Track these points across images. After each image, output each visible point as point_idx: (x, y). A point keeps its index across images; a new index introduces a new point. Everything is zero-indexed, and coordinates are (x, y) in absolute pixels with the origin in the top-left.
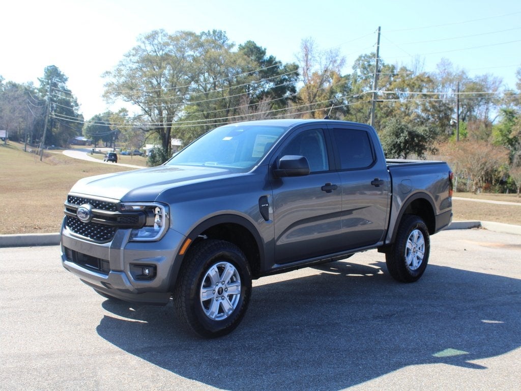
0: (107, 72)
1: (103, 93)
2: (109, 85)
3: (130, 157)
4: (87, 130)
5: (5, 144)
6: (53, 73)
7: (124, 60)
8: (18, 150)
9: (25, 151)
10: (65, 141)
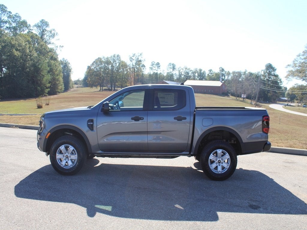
0: (289, 65)
1: (286, 76)
2: (290, 71)
3: (305, 108)
4: (288, 95)
5: (243, 100)
6: (270, 67)
7: (297, 58)
8: (248, 103)
9: (251, 104)
10: (275, 100)
